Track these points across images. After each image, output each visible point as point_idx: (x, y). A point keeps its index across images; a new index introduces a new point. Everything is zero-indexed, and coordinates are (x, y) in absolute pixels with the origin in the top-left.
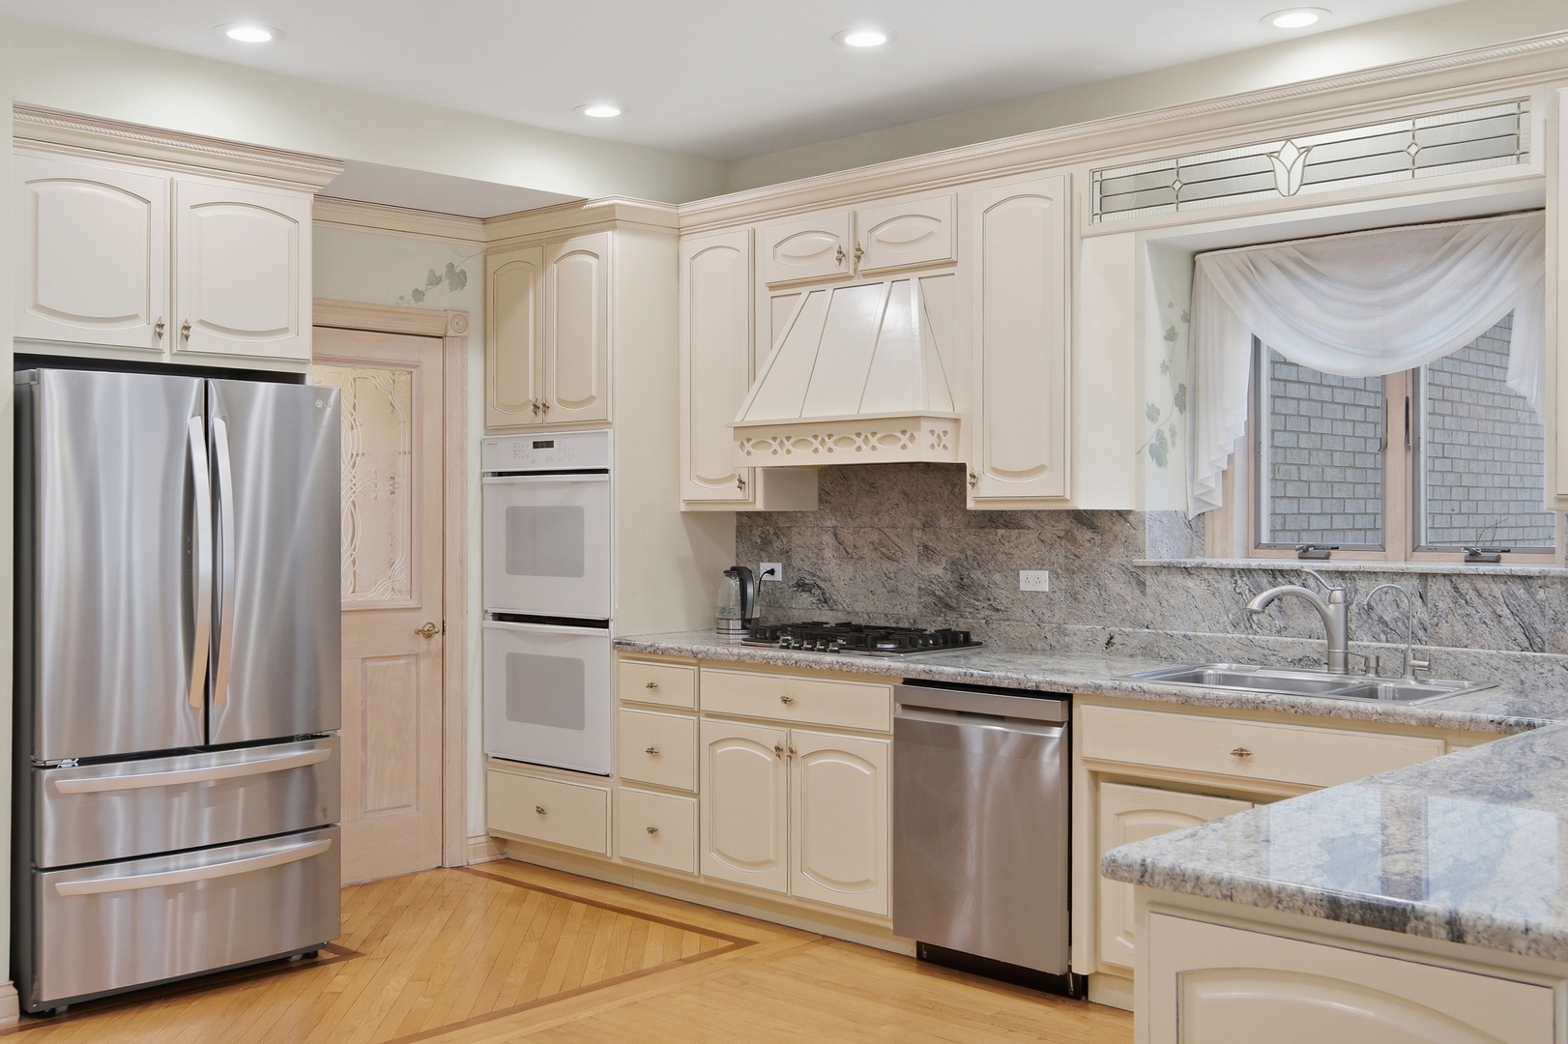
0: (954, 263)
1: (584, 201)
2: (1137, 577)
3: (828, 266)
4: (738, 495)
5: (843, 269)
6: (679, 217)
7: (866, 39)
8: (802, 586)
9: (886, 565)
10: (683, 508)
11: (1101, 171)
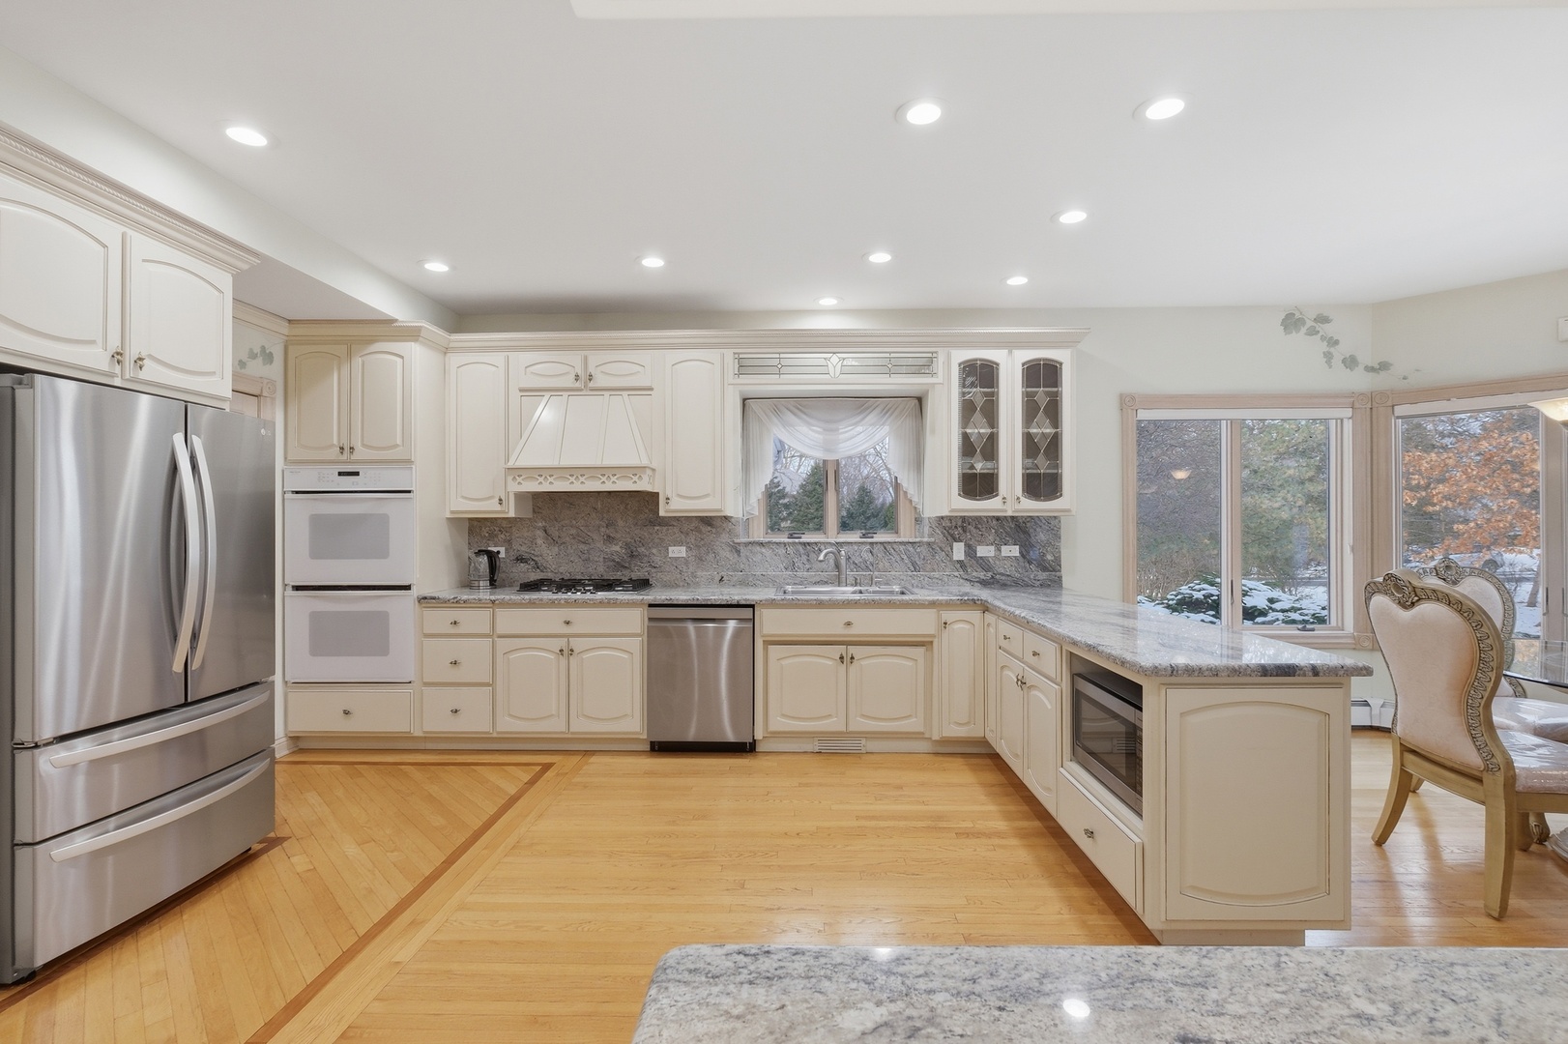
0: (651, 389)
1: (396, 320)
2: (736, 549)
3: (569, 381)
4: (498, 508)
5: (578, 385)
6: (450, 341)
7: (653, 262)
8: (520, 559)
9: (582, 547)
10: (449, 516)
11: (739, 354)
